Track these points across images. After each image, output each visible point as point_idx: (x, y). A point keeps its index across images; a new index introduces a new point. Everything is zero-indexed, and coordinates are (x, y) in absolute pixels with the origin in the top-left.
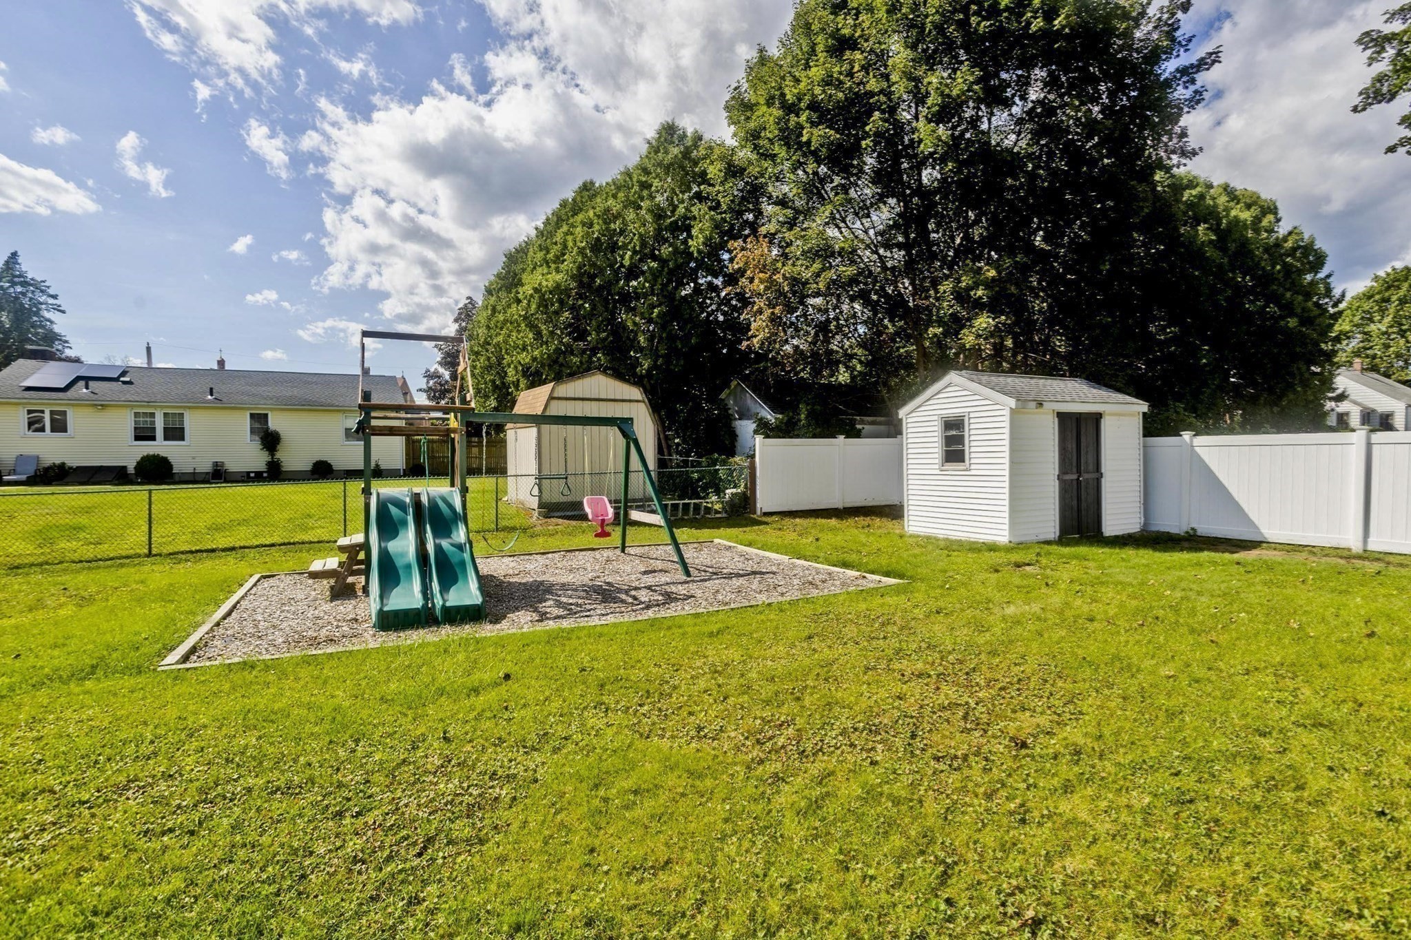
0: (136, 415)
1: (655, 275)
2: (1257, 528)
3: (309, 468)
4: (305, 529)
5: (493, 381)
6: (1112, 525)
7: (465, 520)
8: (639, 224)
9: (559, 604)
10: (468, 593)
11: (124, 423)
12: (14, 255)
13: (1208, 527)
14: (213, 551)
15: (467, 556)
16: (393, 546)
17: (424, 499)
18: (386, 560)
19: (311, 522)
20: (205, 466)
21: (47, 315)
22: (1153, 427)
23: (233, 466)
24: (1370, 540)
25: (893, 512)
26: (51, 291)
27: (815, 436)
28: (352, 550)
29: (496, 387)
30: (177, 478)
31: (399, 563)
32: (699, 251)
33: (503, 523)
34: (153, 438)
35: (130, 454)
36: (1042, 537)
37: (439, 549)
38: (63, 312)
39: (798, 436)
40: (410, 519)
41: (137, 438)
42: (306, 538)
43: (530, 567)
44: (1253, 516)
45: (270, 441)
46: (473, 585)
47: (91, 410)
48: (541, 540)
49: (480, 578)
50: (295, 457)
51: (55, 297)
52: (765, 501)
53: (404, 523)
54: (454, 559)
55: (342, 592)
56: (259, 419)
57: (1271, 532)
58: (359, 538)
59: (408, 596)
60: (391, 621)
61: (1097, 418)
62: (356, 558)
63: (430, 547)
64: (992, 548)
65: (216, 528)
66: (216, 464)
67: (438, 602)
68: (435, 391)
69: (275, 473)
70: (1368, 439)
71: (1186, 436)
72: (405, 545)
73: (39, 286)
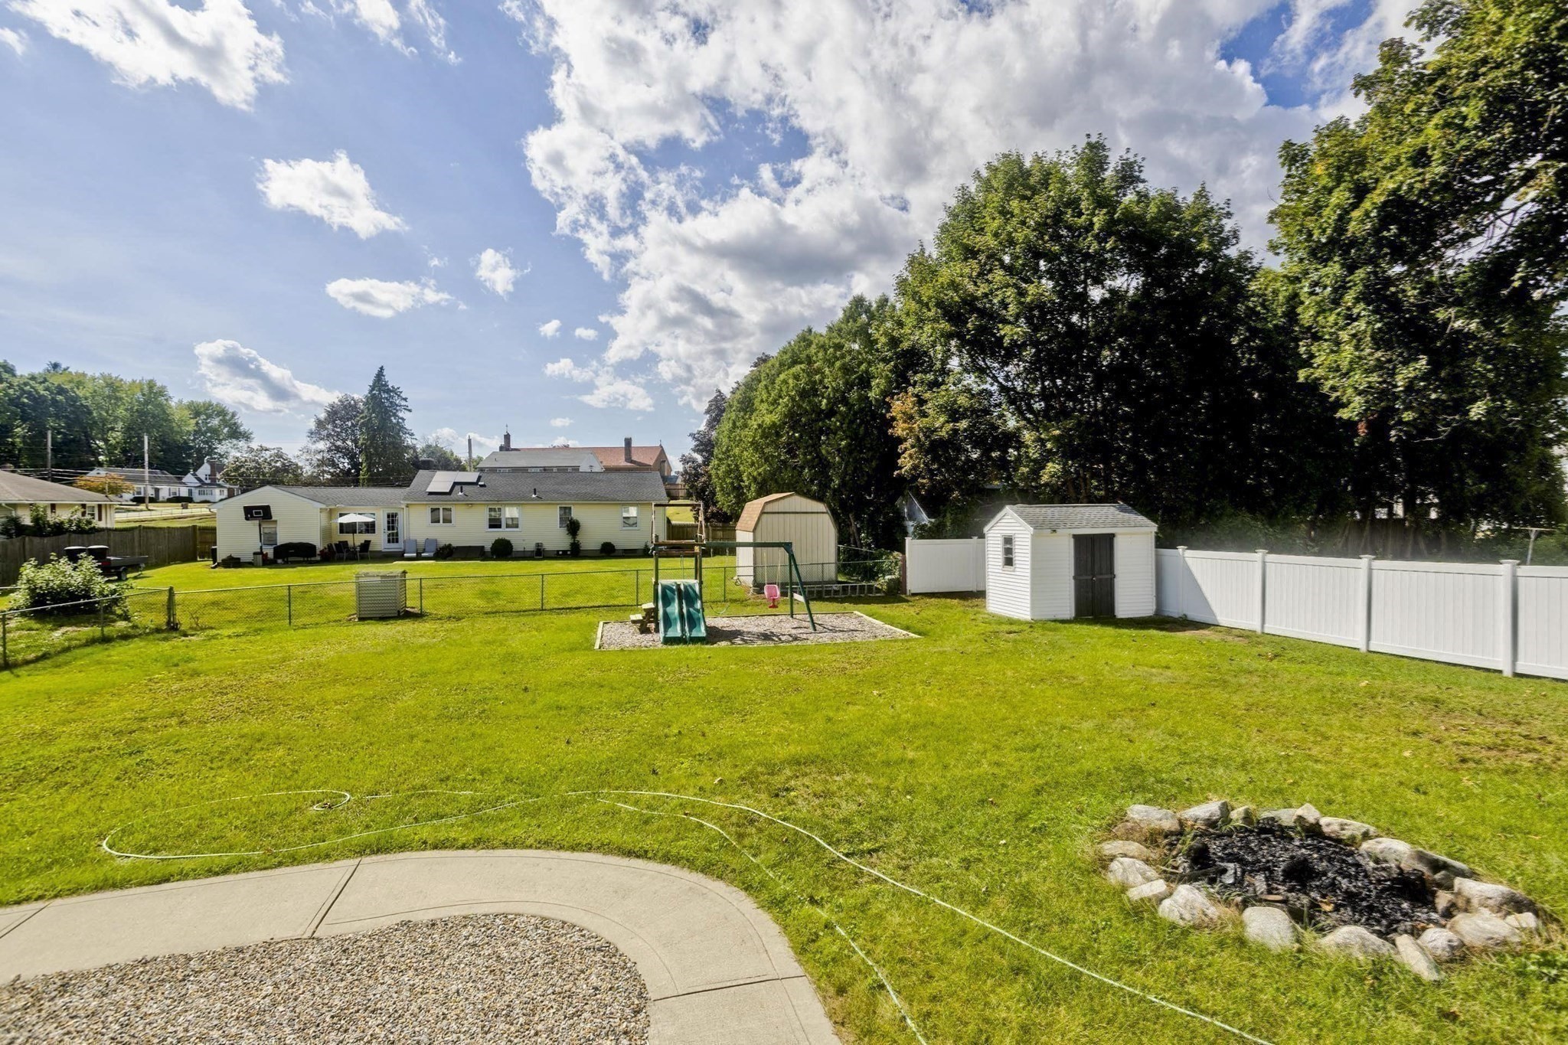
0: (491, 510)
1: (844, 416)
2: (1214, 615)
3: (598, 547)
4: (614, 597)
5: (732, 483)
6: (1122, 611)
7: (701, 599)
8: (832, 380)
9: (743, 640)
10: (702, 632)
11: (482, 516)
12: (382, 368)
13: (1194, 615)
14: (570, 609)
15: (700, 615)
16: (669, 609)
17: (682, 587)
18: (666, 616)
19: (615, 593)
20: (531, 547)
21: (401, 414)
22: (1164, 541)
23: (549, 546)
24: (1266, 625)
25: (981, 594)
26: (403, 395)
27: (958, 537)
28: (648, 611)
29: (734, 488)
30: (513, 555)
31: (672, 617)
32: (876, 400)
33: (729, 597)
34: (499, 526)
35: (487, 538)
36: (1060, 617)
37: (688, 611)
38: (410, 411)
39: (945, 538)
40: (676, 597)
41: (491, 526)
42: (616, 603)
43: (736, 623)
44: (1214, 608)
45: (573, 527)
46: (703, 628)
47: (464, 507)
48: (749, 608)
49: (706, 627)
50: (590, 539)
51: (405, 399)
52: (913, 585)
53: (674, 599)
54: (695, 616)
55: (644, 630)
56: (566, 510)
57: (1224, 620)
58: (651, 605)
59: (676, 631)
60: (668, 641)
61: (1112, 536)
62: (651, 614)
63: (685, 610)
64: (1018, 622)
65: (566, 595)
66: (538, 545)
67: (688, 634)
68: (690, 474)
69: (575, 552)
70: (1263, 558)
71: (1181, 548)
72: (674, 609)
73: (395, 391)
